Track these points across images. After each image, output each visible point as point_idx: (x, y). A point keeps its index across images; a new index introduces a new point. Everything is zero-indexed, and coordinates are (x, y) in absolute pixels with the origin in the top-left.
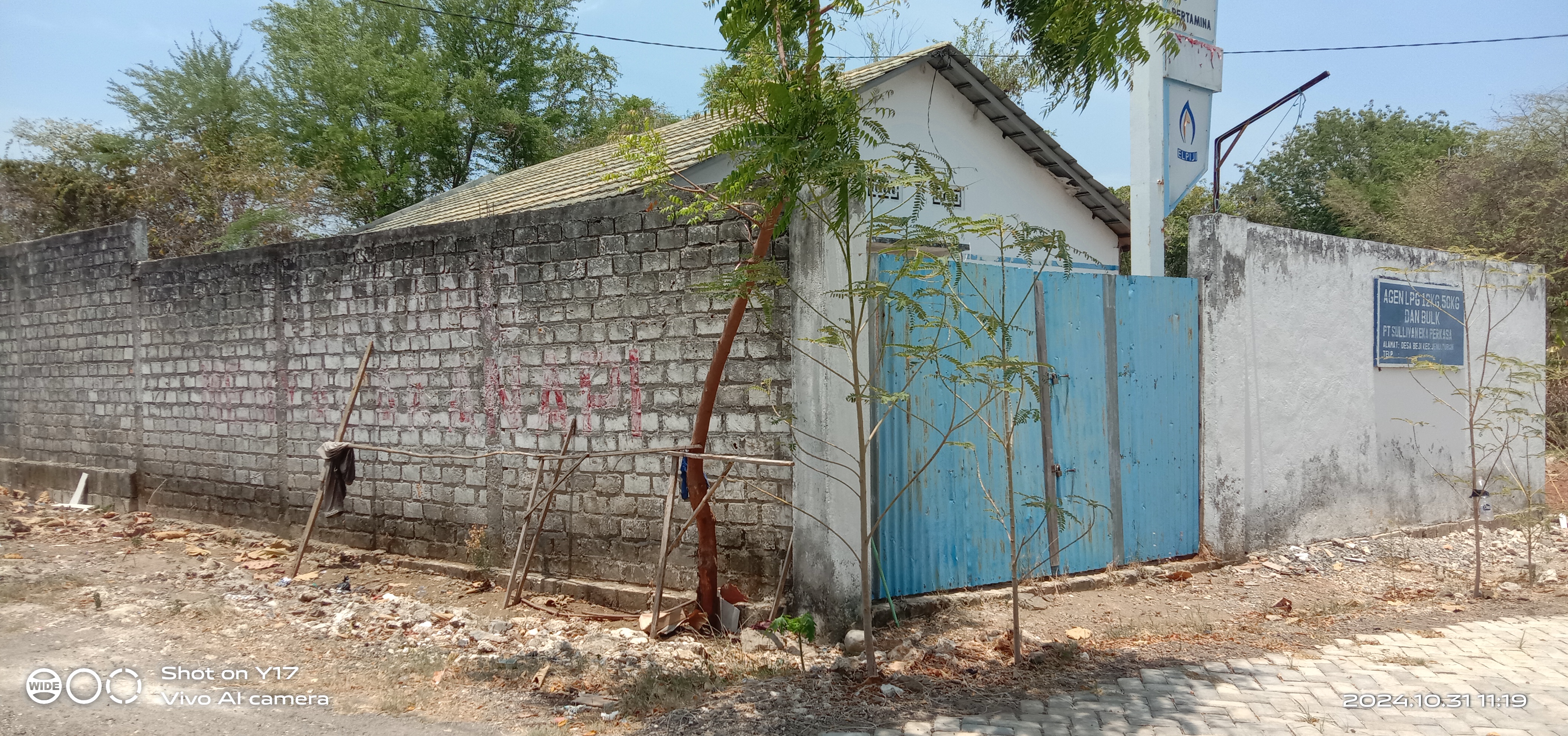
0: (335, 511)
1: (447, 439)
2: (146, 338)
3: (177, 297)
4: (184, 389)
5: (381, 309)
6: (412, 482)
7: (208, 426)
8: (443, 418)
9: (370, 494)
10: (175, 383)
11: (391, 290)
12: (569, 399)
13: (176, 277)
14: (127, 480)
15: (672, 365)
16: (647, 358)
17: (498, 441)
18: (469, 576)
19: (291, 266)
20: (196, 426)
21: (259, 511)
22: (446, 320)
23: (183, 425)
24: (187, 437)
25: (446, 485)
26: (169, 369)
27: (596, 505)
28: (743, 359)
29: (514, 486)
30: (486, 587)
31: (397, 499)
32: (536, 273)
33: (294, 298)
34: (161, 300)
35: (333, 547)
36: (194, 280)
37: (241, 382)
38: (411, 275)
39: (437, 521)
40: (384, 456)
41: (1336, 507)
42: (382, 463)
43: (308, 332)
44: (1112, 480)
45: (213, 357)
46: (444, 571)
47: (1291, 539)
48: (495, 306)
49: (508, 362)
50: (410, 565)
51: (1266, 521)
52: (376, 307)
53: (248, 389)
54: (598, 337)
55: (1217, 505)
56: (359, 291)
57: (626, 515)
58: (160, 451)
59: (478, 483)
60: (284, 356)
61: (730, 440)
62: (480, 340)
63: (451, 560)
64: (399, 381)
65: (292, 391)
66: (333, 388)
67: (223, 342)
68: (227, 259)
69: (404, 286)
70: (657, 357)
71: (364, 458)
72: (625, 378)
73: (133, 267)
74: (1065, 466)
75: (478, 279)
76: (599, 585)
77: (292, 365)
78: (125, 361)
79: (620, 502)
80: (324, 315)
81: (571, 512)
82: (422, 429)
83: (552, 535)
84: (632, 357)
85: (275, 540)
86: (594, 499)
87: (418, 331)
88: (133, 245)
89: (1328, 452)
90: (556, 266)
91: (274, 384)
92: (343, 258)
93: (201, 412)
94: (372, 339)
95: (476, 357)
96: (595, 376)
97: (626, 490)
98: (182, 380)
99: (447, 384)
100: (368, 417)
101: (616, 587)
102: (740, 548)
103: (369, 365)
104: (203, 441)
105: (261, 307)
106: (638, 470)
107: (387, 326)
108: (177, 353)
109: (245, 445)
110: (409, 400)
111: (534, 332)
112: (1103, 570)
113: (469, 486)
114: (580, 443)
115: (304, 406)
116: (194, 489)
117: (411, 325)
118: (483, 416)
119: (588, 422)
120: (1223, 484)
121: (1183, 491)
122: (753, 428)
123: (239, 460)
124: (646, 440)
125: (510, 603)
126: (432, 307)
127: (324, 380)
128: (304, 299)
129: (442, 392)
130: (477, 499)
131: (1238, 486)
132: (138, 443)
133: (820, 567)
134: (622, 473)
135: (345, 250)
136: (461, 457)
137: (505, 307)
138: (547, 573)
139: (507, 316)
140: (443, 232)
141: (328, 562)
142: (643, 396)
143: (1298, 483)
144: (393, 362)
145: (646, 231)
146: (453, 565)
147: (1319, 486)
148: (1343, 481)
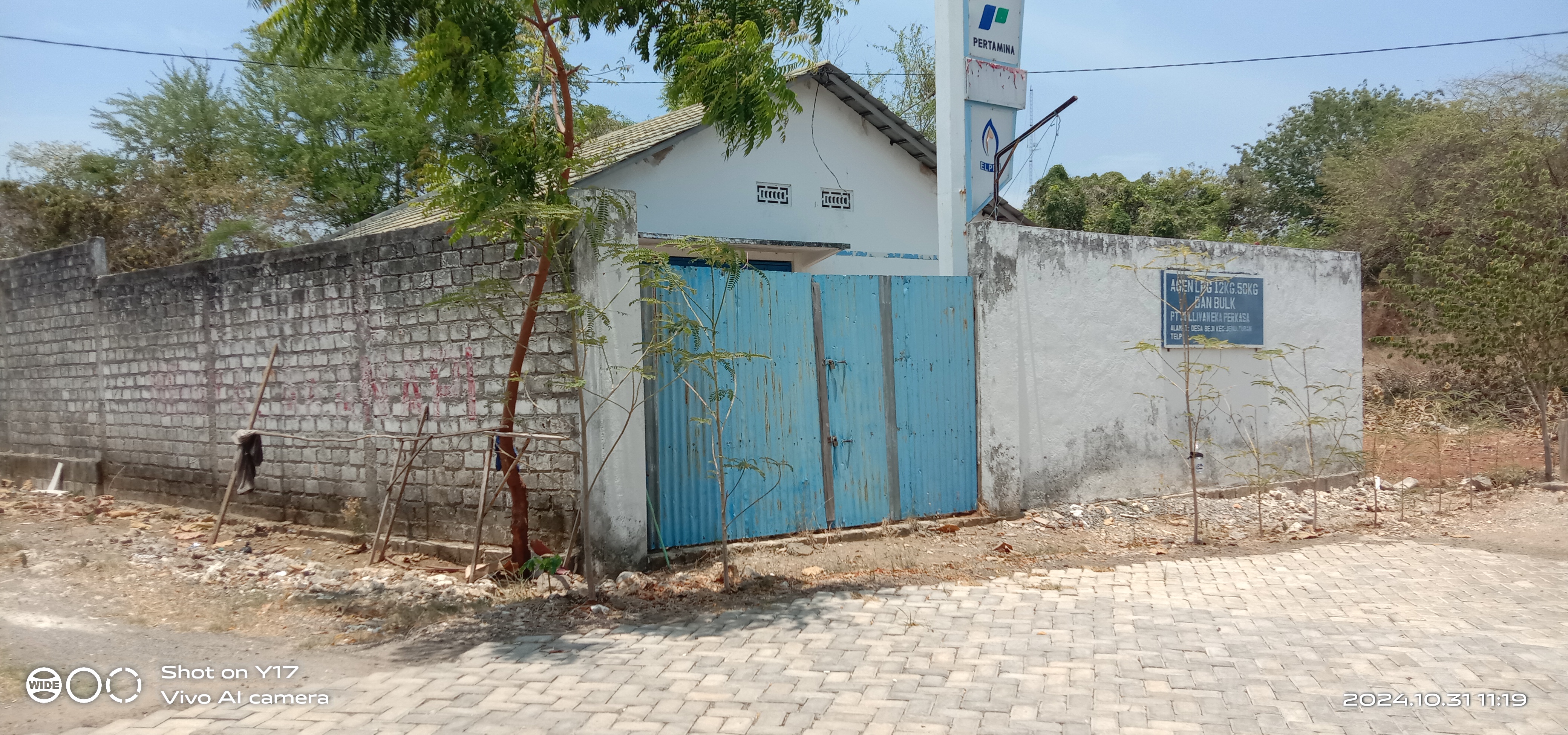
0: (248, 487)
1: (335, 425)
2: (106, 343)
3: (128, 307)
4: (137, 387)
5: (283, 316)
6: (310, 463)
7: (156, 419)
8: (331, 408)
9: (279, 473)
10: (130, 382)
11: (290, 299)
12: (423, 390)
13: (128, 290)
14: (94, 468)
15: (497, 360)
16: (479, 355)
17: (372, 427)
18: (352, 541)
19: (215, 280)
20: (147, 419)
21: (197, 492)
22: (332, 324)
23: (137, 418)
24: (140, 429)
25: (335, 465)
26: (124, 370)
27: (445, 478)
28: (547, 354)
29: (385, 464)
30: (364, 549)
31: (300, 477)
32: (396, 283)
33: (217, 307)
34: (117, 310)
35: (251, 520)
36: (142, 292)
37: (180, 380)
38: (304, 286)
39: (330, 496)
40: (289, 442)
41: (1121, 472)
42: (288, 447)
43: (229, 336)
44: (888, 449)
45: (158, 359)
46: (333, 537)
47: (1073, 497)
48: (367, 312)
49: (378, 360)
50: (309, 533)
51: (1045, 483)
52: (279, 315)
53: (186, 386)
54: (443, 337)
55: (991, 469)
56: (266, 300)
57: (467, 486)
58: (119, 442)
59: (358, 462)
60: (212, 357)
61: (539, 421)
62: (357, 341)
63: (341, 528)
64: (298, 377)
65: (221, 385)
66: (249, 384)
67: (165, 346)
68: (166, 274)
69: (299, 296)
70: (486, 354)
71: (274, 443)
72: (463, 372)
73: (94, 281)
74: (842, 437)
75: (354, 289)
76: (448, 545)
77: (219, 365)
78: (90, 364)
79: (462, 475)
80: (241, 321)
81: (427, 485)
82: (316, 417)
83: (414, 504)
84: (467, 354)
85: (206, 516)
86: (443, 473)
87: (311, 334)
88: (93, 261)
89: (1111, 424)
90: (411, 278)
91: (205, 381)
92: (253, 272)
93: (150, 407)
94: (277, 341)
95: (355, 355)
96: (442, 370)
97: (467, 465)
98: (135, 379)
99: (333, 378)
100: (276, 408)
101: (461, 546)
102: (548, 510)
103: (275, 364)
104: (152, 431)
105: (193, 315)
106: (475, 448)
107: (288, 331)
108: (130, 356)
109: (184, 435)
110: (306, 393)
111: (396, 333)
112: (879, 525)
113: (353, 465)
114: (431, 427)
115: (227, 400)
116: (148, 474)
117: (306, 330)
118: (361, 405)
119: (438, 409)
120: (997, 451)
121: (961, 458)
122: (555, 411)
123: (181, 448)
124: (480, 423)
125: (375, 561)
126: (320, 313)
127: (243, 377)
128: (226, 308)
129: (330, 385)
130: (358, 476)
131: (1012, 452)
132: (102, 436)
133: (599, 522)
134: (463, 451)
135: (254, 265)
136: (345, 441)
137: (374, 313)
138: (411, 537)
139: (376, 320)
140: (327, 250)
141: (244, 533)
142: (477, 386)
143: (1080, 451)
144: (293, 360)
145: (475, 248)
146: (342, 532)
148: (1129, 448)
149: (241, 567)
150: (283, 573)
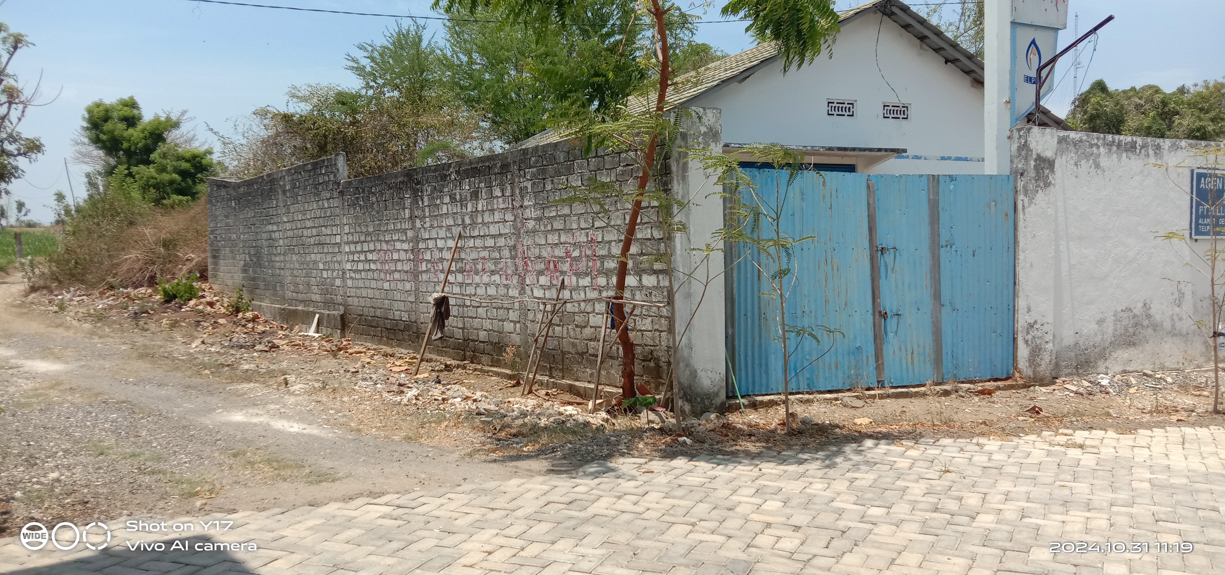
0: (439, 335)
1: (499, 291)
2: (347, 229)
3: (361, 203)
4: (367, 261)
5: (464, 210)
6: (482, 319)
7: (380, 283)
8: (496, 278)
9: (461, 326)
10: (362, 258)
11: (469, 198)
12: (560, 266)
13: (361, 191)
14: (339, 318)
15: (613, 244)
16: (600, 240)
17: (525, 293)
18: (510, 377)
19: (418, 183)
20: (373, 284)
21: (406, 337)
22: (497, 216)
23: (367, 283)
24: (369, 291)
25: (499, 320)
26: (359, 249)
27: (575, 333)
28: (650, 239)
29: (534, 321)
30: (518, 384)
31: (476, 329)
32: (542, 185)
33: (420, 203)
34: (353, 205)
35: (442, 359)
36: (370, 192)
37: (395, 256)
38: (479, 187)
39: (496, 343)
40: (468, 303)
41: (1148, 347)
42: (467, 307)
43: (428, 225)
44: (933, 322)
45: (381, 241)
46: (497, 374)
47: (1101, 369)
48: (522, 207)
49: (529, 243)
50: (481, 370)
51: (1076, 355)
52: (462, 209)
53: (399, 260)
54: (575, 226)
55: (1026, 342)
56: (453, 198)
57: (591, 340)
58: (356, 300)
59: (515, 319)
60: (417, 240)
61: (644, 292)
62: (514, 229)
63: (503, 368)
64: (474, 255)
65: (423, 260)
66: (442, 260)
67: (385, 231)
68: (386, 178)
69: (475, 195)
70: (605, 239)
71: (458, 304)
72: (589, 252)
73: (339, 184)
74: (892, 311)
75: (512, 189)
76: (577, 383)
77: (421, 245)
78: (337, 243)
79: (588, 331)
80: (436, 214)
81: (563, 338)
82: (487, 285)
83: (553, 352)
84: (592, 239)
85: (412, 355)
86: (574, 330)
87: (483, 223)
88: (338, 170)
89: (1140, 305)
90: (552, 181)
91: (412, 257)
92: (444, 177)
93: (376, 275)
94: (460, 228)
95: (513, 240)
96: (574, 251)
97: (591, 324)
98: (366, 255)
99: (498, 257)
100: (460, 278)
101: (586, 385)
102: (650, 361)
103: (459, 245)
104: (377, 293)
105: (404, 209)
106: (596, 311)
107: (468, 221)
108: (363, 238)
109: (398, 296)
110: (479, 267)
111: (541, 223)
112: (924, 386)
113: (511, 321)
114: (566, 294)
115: (427, 271)
116: (374, 324)
117: (480, 220)
118: (517, 277)
119: (571, 280)
120: (1032, 327)
121: (999, 332)
122: (656, 284)
123: (396, 305)
124: (600, 292)
125: (526, 393)
126: (490, 208)
127: (437, 255)
128: (426, 204)
129: (496, 261)
130: (515, 329)
131: (1046, 328)
132: (345, 296)
133: (687, 372)
134: (588, 313)
135: (445, 172)
136: (506, 303)
137: (526, 207)
138: (551, 377)
139: (528, 213)
140: (494, 160)
141: (437, 368)
142: (598, 264)
143: (1109, 328)
144: (471, 243)
145: (598, 157)
146: (503, 371)
147: (1131, 330)
148: (1156, 327)
149: (430, 394)
150: (459, 399)
